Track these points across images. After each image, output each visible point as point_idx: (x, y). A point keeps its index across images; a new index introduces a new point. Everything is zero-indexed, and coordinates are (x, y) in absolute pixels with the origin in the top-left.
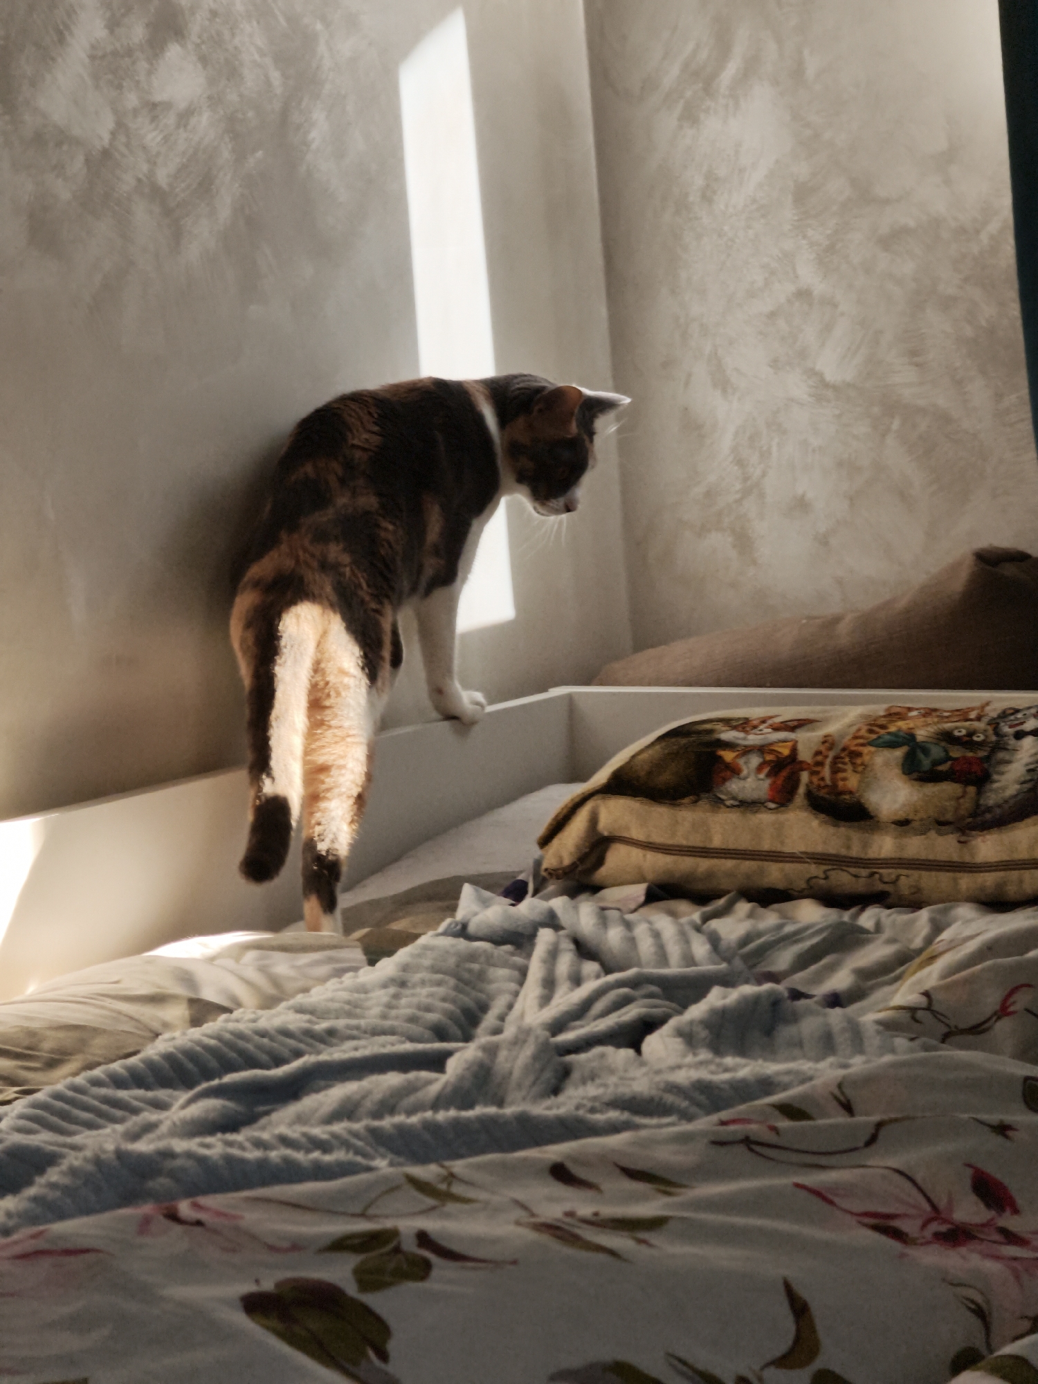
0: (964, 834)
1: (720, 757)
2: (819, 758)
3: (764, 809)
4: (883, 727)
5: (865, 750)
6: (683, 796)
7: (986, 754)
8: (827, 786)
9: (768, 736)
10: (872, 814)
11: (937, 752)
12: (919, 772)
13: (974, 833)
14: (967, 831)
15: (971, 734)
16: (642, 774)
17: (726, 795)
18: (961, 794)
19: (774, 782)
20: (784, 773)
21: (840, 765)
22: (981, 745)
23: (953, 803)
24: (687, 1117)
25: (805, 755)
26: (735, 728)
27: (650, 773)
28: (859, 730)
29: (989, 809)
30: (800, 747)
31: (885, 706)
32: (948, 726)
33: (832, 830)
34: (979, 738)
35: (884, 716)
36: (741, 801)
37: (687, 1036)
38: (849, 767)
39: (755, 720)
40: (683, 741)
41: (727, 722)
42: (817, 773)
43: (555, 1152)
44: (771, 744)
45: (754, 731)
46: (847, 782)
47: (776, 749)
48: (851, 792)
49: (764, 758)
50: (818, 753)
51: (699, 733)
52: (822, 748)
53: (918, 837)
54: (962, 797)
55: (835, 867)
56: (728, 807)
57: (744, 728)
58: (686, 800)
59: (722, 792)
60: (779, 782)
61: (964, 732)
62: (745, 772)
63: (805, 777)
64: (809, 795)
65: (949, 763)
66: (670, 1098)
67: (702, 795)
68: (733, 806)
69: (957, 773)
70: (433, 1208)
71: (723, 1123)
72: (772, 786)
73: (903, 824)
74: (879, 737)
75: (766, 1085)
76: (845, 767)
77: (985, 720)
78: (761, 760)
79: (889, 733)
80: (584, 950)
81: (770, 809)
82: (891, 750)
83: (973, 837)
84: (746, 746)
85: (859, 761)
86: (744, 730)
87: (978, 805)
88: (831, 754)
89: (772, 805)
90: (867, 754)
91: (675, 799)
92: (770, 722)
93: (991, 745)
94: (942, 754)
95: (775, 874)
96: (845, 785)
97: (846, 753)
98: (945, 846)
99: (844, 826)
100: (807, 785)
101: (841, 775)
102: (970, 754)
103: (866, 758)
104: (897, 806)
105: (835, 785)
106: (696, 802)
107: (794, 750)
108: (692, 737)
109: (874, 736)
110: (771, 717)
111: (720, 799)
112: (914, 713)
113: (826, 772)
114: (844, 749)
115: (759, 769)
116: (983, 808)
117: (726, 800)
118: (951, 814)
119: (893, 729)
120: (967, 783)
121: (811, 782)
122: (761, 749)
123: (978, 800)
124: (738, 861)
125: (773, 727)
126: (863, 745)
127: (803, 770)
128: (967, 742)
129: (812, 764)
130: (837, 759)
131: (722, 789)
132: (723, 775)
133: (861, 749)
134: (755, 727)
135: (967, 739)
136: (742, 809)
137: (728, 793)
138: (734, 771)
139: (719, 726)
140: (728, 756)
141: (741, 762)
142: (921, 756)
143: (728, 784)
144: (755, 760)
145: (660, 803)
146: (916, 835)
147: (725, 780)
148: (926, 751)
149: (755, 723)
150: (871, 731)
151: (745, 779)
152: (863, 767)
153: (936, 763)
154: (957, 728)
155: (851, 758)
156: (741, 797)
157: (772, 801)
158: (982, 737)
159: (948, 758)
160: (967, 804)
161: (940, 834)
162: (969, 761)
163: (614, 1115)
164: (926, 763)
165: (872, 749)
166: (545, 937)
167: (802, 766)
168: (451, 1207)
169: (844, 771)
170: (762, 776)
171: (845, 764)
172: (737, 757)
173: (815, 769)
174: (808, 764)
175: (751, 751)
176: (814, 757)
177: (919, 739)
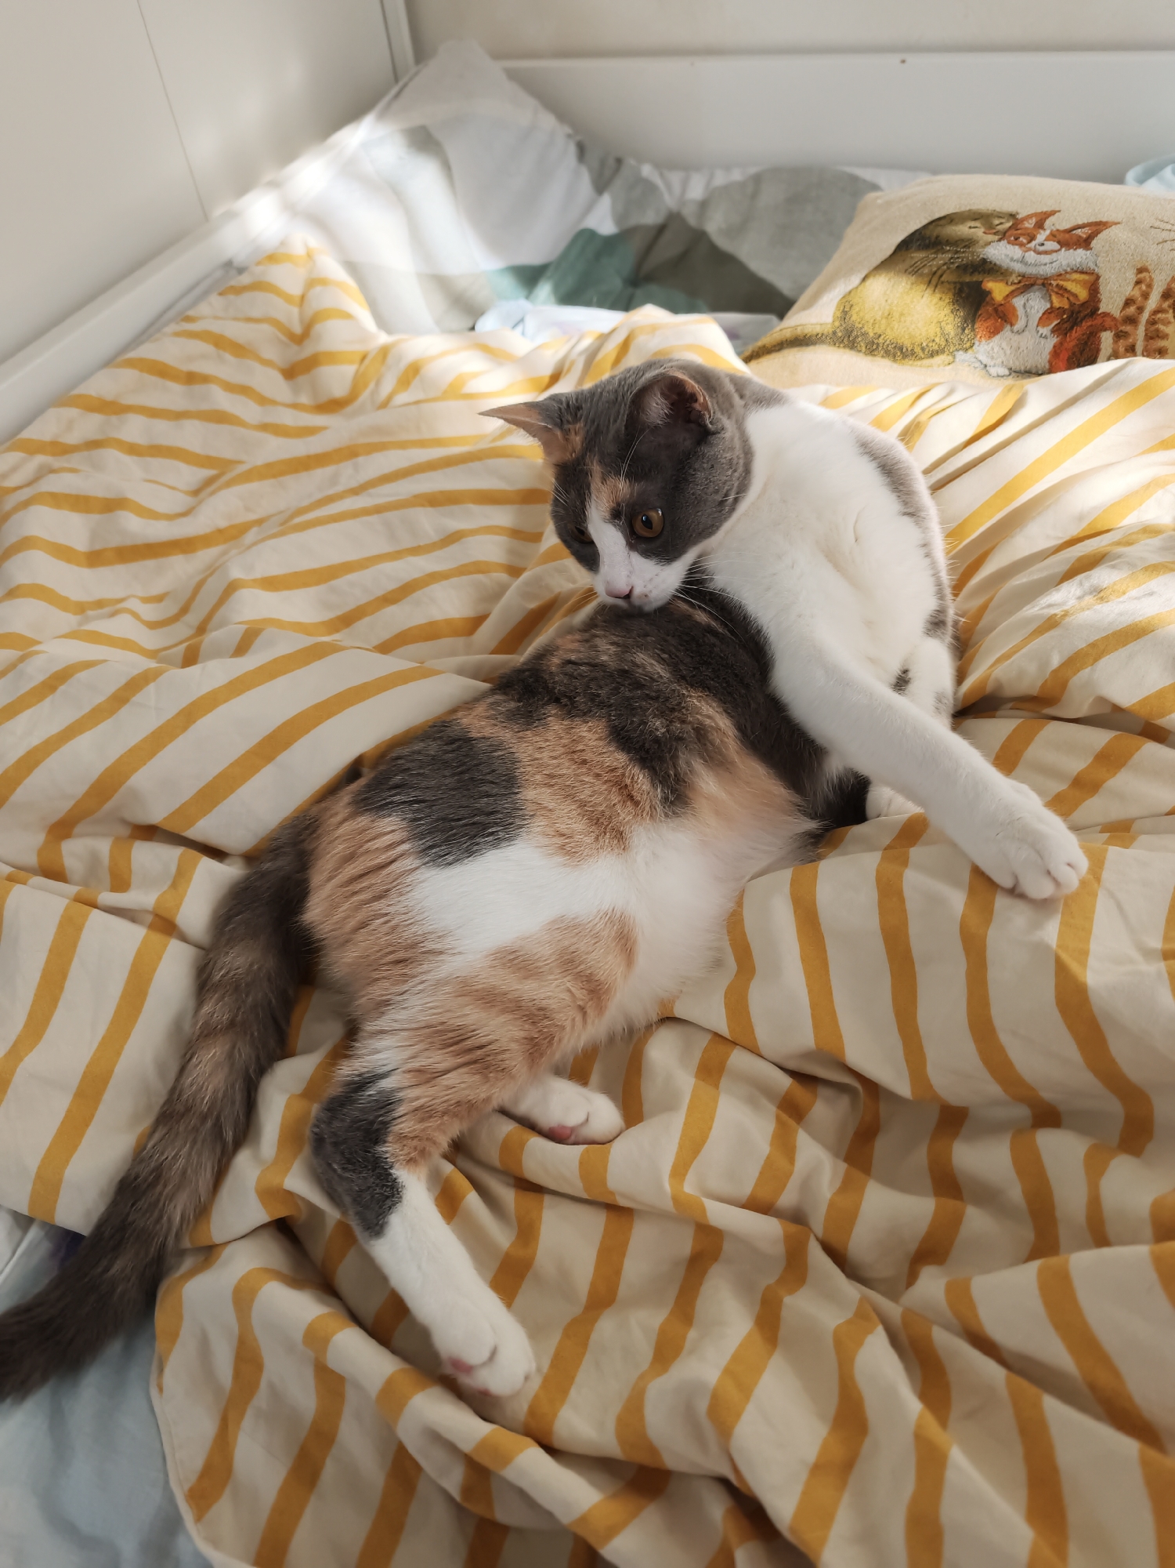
1: (988, 293)
2: (1131, 310)
9: (1051, 256)
17: (992, 358)
19: (1061, 343)
20: (1077, 333)
21: (1161, 327)
25: (1111, 303)
26: (1003, 236)
38: (1172, 330)
39: (1029, 217)
42: (1126, 337)
44: (1060, 275)
45: (1031, 245)
47: (1067, 284)
49: (1050, 301)
50: (1129, 302)
52: (1136, 293)
57: (1016, 239)
59: (987, 353)
60: (1071, 346)
62: (1020, 324)
72: (1058, 349)
76: (1166, 330)
78: (1048, 306)
84: (1023, 275)
86: (1016, 241)
88: (1148, 305)
92: (1050, 226)
101: (1158, 344)
107: (1094, 289)
110: (1050, 215)
111: (983, 363)
113: (1138, 334)
114: (1166, 296)
115: (1042, 321)
117: (991, 366)
122: (1047, 284)
125: (1060, 237)
127: (1105, 330)
129: (1120, 319)
130: (1157, 314)
131: (989, 347)
132: (990, 323)
134: (1031, 236)
137: (995, 355)
138: (1008, 318)
140: (998, 291)
141: (1018, 302)
143: (996, 340)
144: (1037, 304)
147: (993, 333)
149: (1029, 224)
151: (1022, 331)
167: (1105, 323)
169: (1165, 336)
170: (1045, 331)
171: (1167, 324)
172: (1012, 294)
173: (1123, 328)
174: (1114, 319)
175: (1032, 285)
176: (1124, 308)
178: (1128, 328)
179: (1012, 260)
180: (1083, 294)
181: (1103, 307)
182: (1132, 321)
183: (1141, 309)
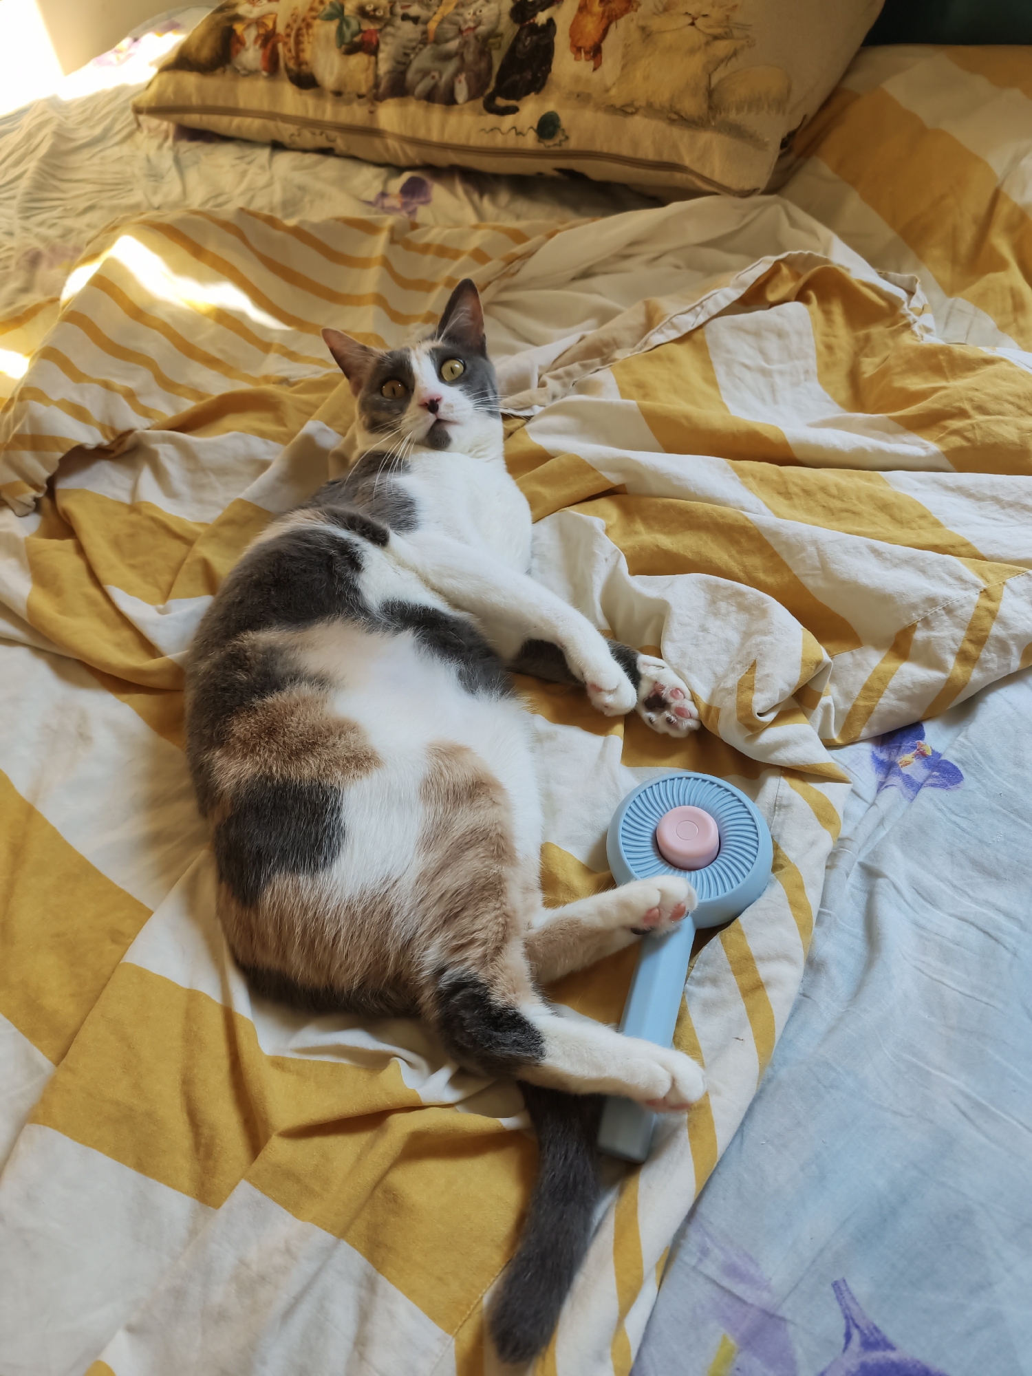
0: (371, 104)
1: (235, 31)
2: (289, 30)
3: (259, 77)
5: (318, 22)
6: (216, 67)
7: (379, 28)
8: (294, 57)
9: (263, 6)
10: (320, 83)
11: (354, 25)
12: (345, 44)
15: (375, 10)
18: (366, 67)
19: (265, 53)
20: (269, 46)
21: (300, 37)
22: (380, 19)
23: (365, 74)
25: (281, 29)
26: (249, 1)
28: (313, 2)
30: (278, 19)
32: (365, 1)
33: (298, 95)
34: (379, 13)
36: (248, 71)
38: (306, 39)
40: (219, 16)
42: (288, 45)
44: (264, 16)
46: (305, 54)
48: (307, 63)
49: (258, 31)
50: (288, 25)
51: (230, 7)
52: (291, 20)
53: (347, 106)
54: (366, 69)
56: (242, 75)
58: (218, 72)
59: (237, 63)
60: (268, 53)
61: (372, 7)
62: (248, 44)
63: (280, 46)
65: (362, 35)
67: (227, 66)
68: (245, 75)
69: (365, 45)
72: (264, 55)
73: (337, 94)
74: (325, 9)
76: (304, 39)
78: (257, 33)
79: (331, 4)
81: (264, 78)
82: (330, 22)
84: (250, 19)
85: (311, 32)
86: (253, 2)
87: (376, 76)
88: (296, 26)
89: (265, 74)
90: (315, 26)
91: (212, 71)
94: (358, 27)
96: (303, 56)
97: (304, 24)
98: (362, 114)
99: (305, 93)
100: (284, 57)
101: (301, 46)
102: (372, 28)
103: (315, 30)
104: (334, 77)
105: (298, 56)
106: (224, 71)
107: (275, 23)
108: (225, 12)
109: (321, 8)
111: (236, 69)
113: (292, 41)
114: (304, 20)
115: (255, 41)
116: (378, 79)
117: (240, 70)
118: (364, 86)
120: (369, 54)
121: (285, 54)
122: (259, 22)
123: (376, 71)
124: (256, 119)
126: (314, 17)
127: (280, 42)
128: (373, 16)
129: (285, 36)
130: (299, 29)
131: (237, 59)
132: (236, 47)
133: (312, 20)
135: (372, 13)
136: (250, 77)
137: (240, 64)
138: (242, 43)
140: (239, 28)
141: (246, 35)
142: (345, 28)
143: (239, 55)
144: (253, 33)
145: (205, 75)
147: (237, 51)
148: (348, 25)
150: (321, 2)
151: (248, 50)
152: (313, 38)
153: (354, 35)
154: (369, 3)
155: (307, 30)
156: (248, 67)
157: (265, 70)
158: (382, 13)
159: (360, 31)
161: (360, 105)
162: (371, 33)
164: (349, 36)
165: (320, 21)
167: (279, 38)
169: (303, 42)
170: (257, 46)
171: (304, 35)
172: (244, 30)
174: (283, 36)
175: (252, 24)
176: (285, 30)
177: (347, 12)
178: (286, 40)
179: (248, 12)
180: (270, 25)
181: (278, 30)
182: (288, 35)
183: (292, 29)
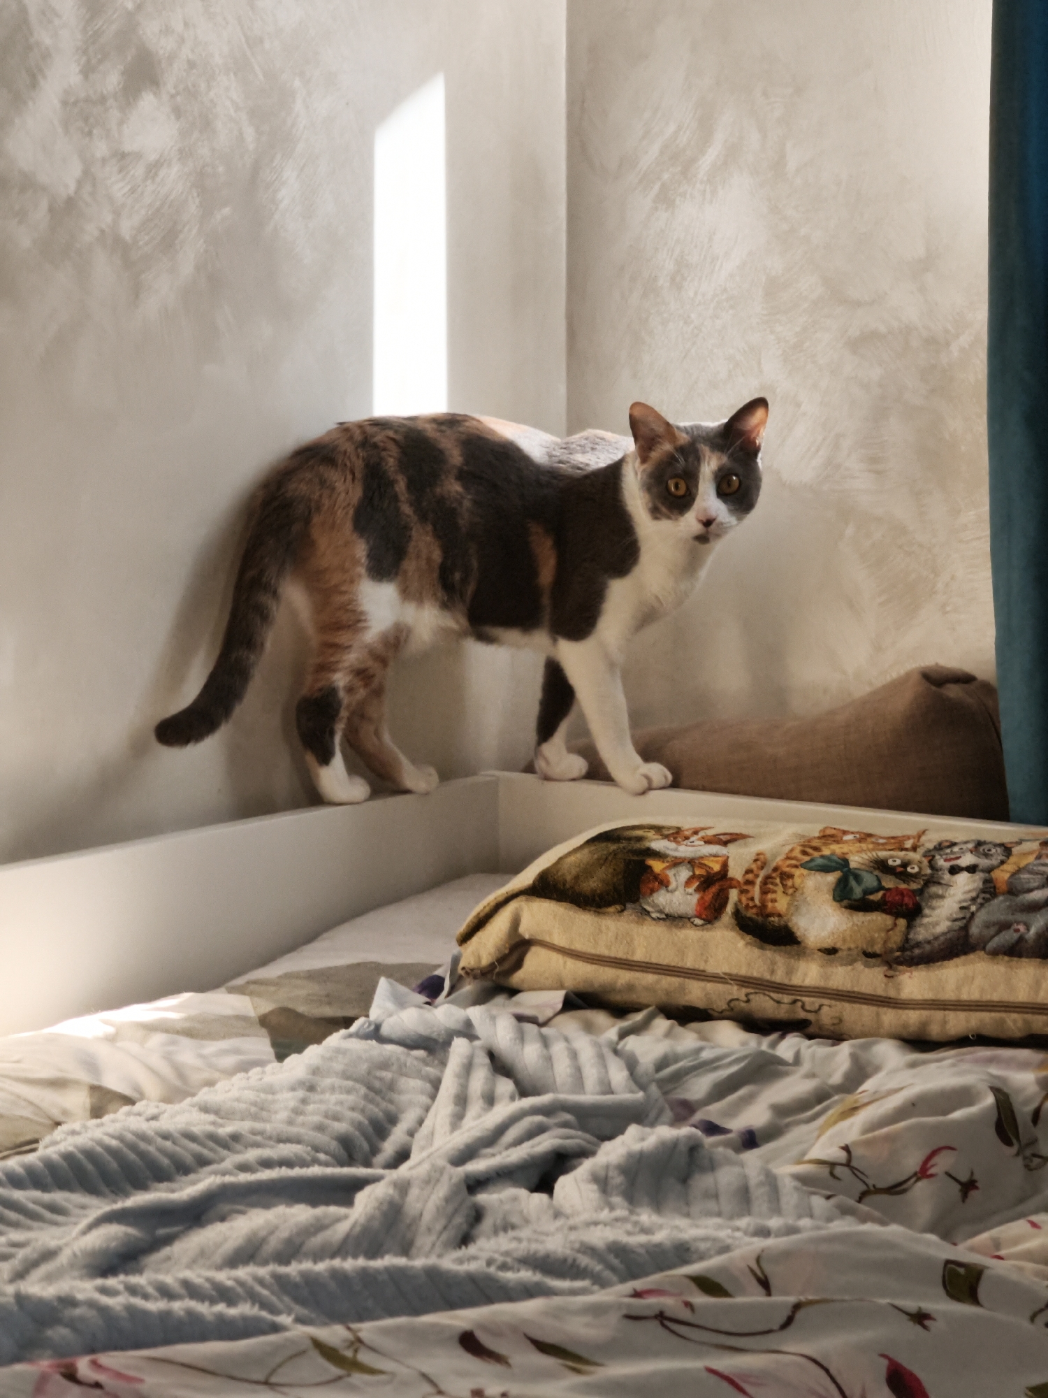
0: (891, 967)
2: (750, 876)
3: (689, 924)
4: (816, 849)
5: (797, 872)
6: (609, 904)
7: (919, 887)
8: (755, 906)
9: (699, 848)
10: (799, 940)
11: (869, 880)
12: (849, 899)
13: (901, 968)
14: (895, 966)
15: (905, 865)
16: (569, 878)
17: (653, 907)
18: (890, 927)
19: (702, 898)
20: (713, 889)
21: (771, 886)
22: (914, 877)
23: (883, 935)
24: (602, 1283)
25: (736, 872)
26: (666, 837)
27: (577, 878)
28: (792, 850)
29: (918, 944)
30: (731, 863)
31: (820, 827)
32: (882, 854)
33: (756, 951)
34: (913, 869)
35: (819, 838)
36: (667, 915)
37: (601, 1181)
38: (780, 889)
39: (687, 830)
40: (613, 847)
41: (658, 829)
42: (747, 891)
43: (464, 1318)
44: (702, 858)
45: (685, 842)
46: (776, 904)
47: (706, 862)
48: (780, 915)
49: (694, 872)
50: (748, 871)
51: (629, 839)
52: (754, 867)
53: (844, 968)
54: (892, 929)
55: (757, 991)
56: (653, 919)
57: (675, 838)
58: (611, 909)
59: (648, 904)
60: (708, 897)
61: (898, 862)
62: (672, 886)
64: (737, 914)
65: (880, 894)
66: (584, 1261)
67: (629, 905)
68: (659, 919)
69: (889, 904)
70: (339, 1378)
71: (637, 1294)
72: (700, 902)
73: (831, 951)
74: (812, 860)
75: (682, 1252)
76: (775, 888)
77: (921, 851)
78: (691, 873)
79: (822, 857)
80: (499, 1065)
81: (696, 925)
82: (823, 874)
83: (900, 971)
84: (676, 858)
85: (789, 883)
86: (675, 840)
87: (907, 940)
88: (762, 874)
89: (698, 921)
90: (799, 876)
91: (600, 907)
92: (701, 834)
93: (925, 878)
94: (875, 884)
95: (696, 993)
96: (774, 907)
97: (778, 873)
98: (870, 979)
99: (770, 950)
100: (736, 905)
101: (770, 896)
102: (903, 886)
103: (797, 881)
104: (824, 934)
105: (764, 906)
106: (622, 911)
107: (725, 865)
108: (622, 843)
109: (807, 858)
110: (703, 829)
111: (645, 910)
112: (850, 837)
113: (756, 891)
114: (775, 869)
115: (688, 883)
116: (912, 943)
117: (652, 912)
118: (879, 946)
119: (826, 852)
120: (897, 915)
121: (740, 901)
122: (692, 862)
123: (908, 933)
124: (660, 976)
125: (706, 839)
126: (796, 867)
127: (732, 888)
128: (901, 873)
129: (742, 882)
130: (767, 879)
131: (650, 900)
132: (651, 886)
133: (793, 871)
134: (687, 838)
135: (901, 869)
136: (668, 923)
137: (654, 905)
138: (663, 883)
139: (651, 834)
140: (657, 866)
141: (670, 873)
142: (853, 883)
143: (655, 895)
144: (684, 873)
145: (584, 909)
146: (842, 965)
147: (652, 891)
148: (858, 878)
149: (687, 833)
150: (804, 853)
151: (672, 892)
152: (794, 889)
153: (867, 892)
154: (891, 857)
155: (782, 879)
156: (667, 911)
157: (699, 917)
158: (916, 870)
159: (880, 888)
160: (896, 938)
161: (867, 966)
162: (901, 893)
163: (526, 1275)
164: (858, 892)
165: (805, 872)
166: (460, 1047)
167: (732, 883)
168: (357, 1378)
169: (775, 892)
170: (690, 890)
171: (776, 885)
172: (666, 868)
173: (745, 887)
174: (739, 881)
175: (681, 863)
176: (744, 875)
177: (853, 865)
179: (668, 849)
180: (716, 867)
181: (731, 874)
